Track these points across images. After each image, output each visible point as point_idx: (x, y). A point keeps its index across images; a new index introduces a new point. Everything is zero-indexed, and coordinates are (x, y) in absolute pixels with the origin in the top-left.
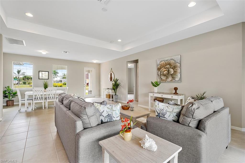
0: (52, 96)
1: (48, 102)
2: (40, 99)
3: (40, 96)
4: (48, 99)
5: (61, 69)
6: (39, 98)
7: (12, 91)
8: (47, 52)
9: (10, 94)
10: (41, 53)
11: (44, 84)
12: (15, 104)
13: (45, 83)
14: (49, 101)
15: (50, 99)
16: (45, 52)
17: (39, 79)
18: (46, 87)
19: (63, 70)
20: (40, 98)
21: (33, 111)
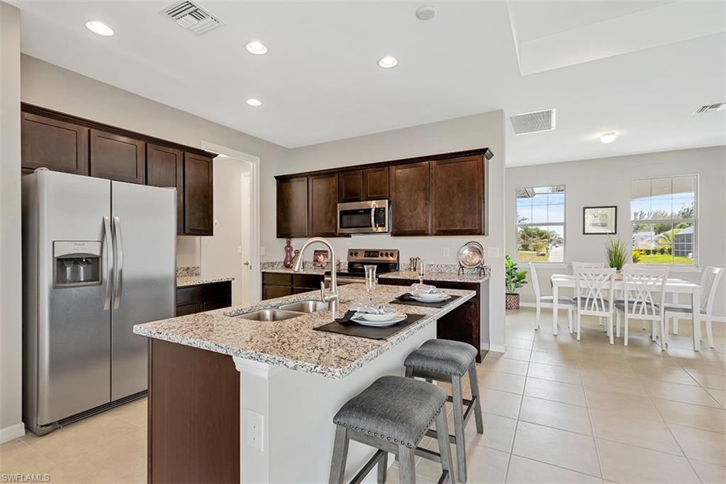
0: (644, 300)
1: (629, 319)
2: (600, 306)
3: (599, 295)
4: (630, 309)
5: (668, 193)
6: (595, 301)
7: (516, 269)
8: (618, 133)
9: (512, 277)
10: (598, 142)
11: (610, 252)
12: (521, 304)
13: (611, 249)
14: (634, 316)
15: (638, 309)
16: (614, 133)
17: (584, 233)
18: (616, 262)
19: (675, 195)
20: (599, 300)
21: (578, 343)
